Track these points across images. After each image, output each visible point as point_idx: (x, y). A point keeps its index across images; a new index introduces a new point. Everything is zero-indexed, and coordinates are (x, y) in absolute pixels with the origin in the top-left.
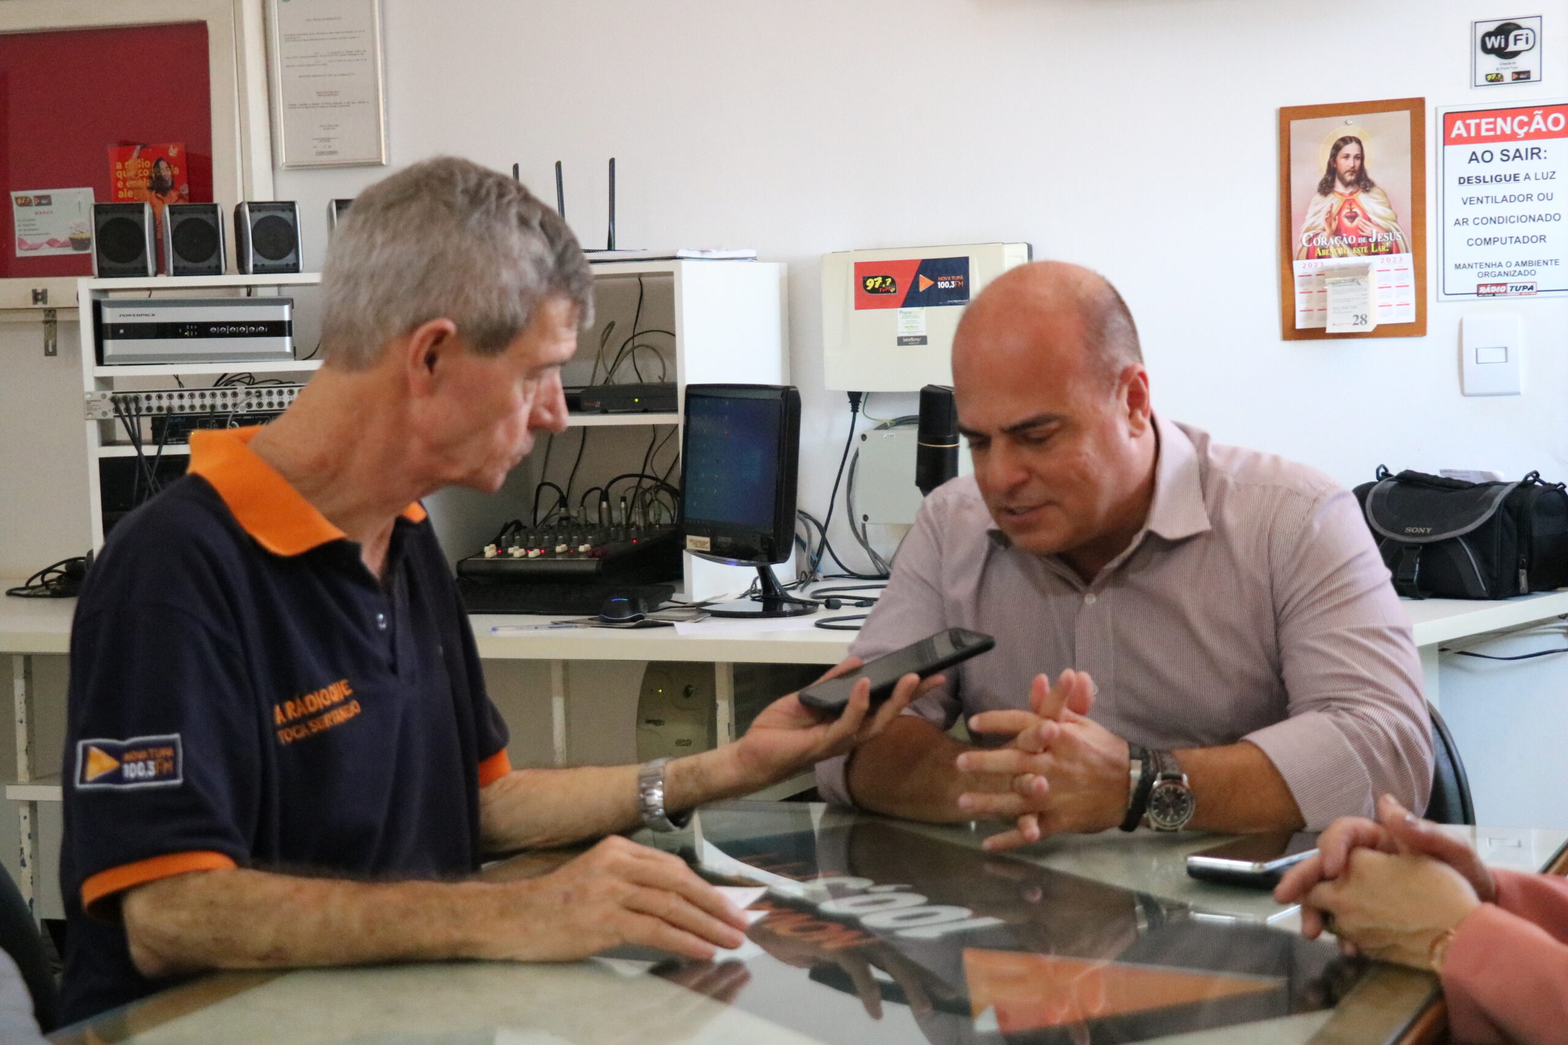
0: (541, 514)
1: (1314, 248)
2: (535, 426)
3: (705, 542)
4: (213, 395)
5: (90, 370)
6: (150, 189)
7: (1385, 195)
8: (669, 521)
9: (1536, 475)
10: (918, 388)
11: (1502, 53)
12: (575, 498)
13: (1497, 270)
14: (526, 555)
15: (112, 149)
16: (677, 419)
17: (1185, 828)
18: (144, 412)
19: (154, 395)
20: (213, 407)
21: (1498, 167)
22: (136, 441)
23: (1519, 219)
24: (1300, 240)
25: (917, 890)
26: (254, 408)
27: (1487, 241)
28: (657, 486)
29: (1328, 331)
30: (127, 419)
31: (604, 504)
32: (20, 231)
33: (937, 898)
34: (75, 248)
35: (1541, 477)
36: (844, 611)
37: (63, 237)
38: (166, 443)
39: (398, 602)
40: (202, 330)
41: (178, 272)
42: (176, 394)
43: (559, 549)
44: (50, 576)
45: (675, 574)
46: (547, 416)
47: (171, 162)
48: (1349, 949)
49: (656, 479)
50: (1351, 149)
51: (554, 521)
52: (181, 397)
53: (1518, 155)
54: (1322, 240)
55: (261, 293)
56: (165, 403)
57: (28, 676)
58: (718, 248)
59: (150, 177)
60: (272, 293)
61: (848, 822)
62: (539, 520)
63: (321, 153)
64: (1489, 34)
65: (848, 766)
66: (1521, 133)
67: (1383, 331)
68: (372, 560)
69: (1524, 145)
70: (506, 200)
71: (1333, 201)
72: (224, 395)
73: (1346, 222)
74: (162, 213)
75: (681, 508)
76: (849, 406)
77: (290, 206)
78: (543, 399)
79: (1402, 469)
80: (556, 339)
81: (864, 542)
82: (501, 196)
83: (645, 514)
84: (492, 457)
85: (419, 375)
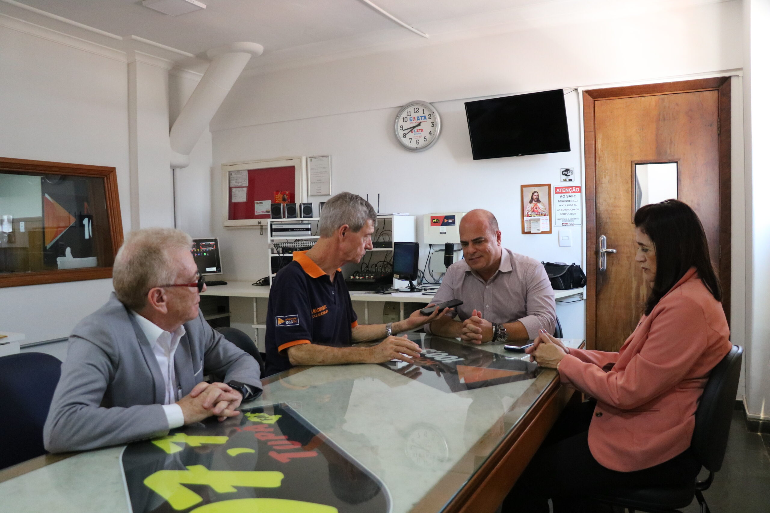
0: (363, 270)
1: (528, 215)
2: (366, 248)
3: (398, 276)
4: (294, 243)
5: (270, 238)
6: (282, 200)
7: (543, 204)
8: (390, 271)
9: (574, 264)
10: (445, 243)
11: (566, 175)
12: (370, 266)
13: (566, 220)
14: (360, 278)
15: (275, 192)
16: (392, 249)
17: (506, 340)
18: (280, 247)
19: (282, 243)
20: (294, 246)
21: (566, 199)
22: (278, 253)
23: (570, 210)
24: (526, 213)
25: (446, 352)
26: (303, 246)
27: (564, 214)
28: (387, 264)
29: (532, 232)
30: (277, 249)
31: (376, 267)
32: (256, 209)
33: (450, 354)
34: (267, 213)
35: (575, 264)
36: (428, 291)
37: (265, 210)
38: (285, 254)
39: (336, 289)
40: (292, 230)
41: (288, 218)
42: (287, 243)
43: (366, 277)
44: (261, 281)
45: (391, 283)
46: (369, 246)
47: (287, 195)
48: (539, 365)
49: (387, 262)
50: (536, 194)
51: (365, 271)
52: (288, 244)
53: (570, 196)
54: (530, 213)
55: (304, 222)
56: (284, 245)
57: (256, 302)
58: (401, 213)
59: (282, 198)
60: (307, 222)
61: (430, 337)
62: (362, 271)
63: (318, 193)
64: (564, 171)
65: (430, 325)
66: (571, 192)
67: (543, 233)
68: (331, 279)
69: (571, 194)
70: (358, 199)
71: (532, 205)
72: (297, 243)
73: (535, 209)
74: (285, 205)
75: (393, 269)
76: (429, 247)
77: (311, 204)
78: (367, 243)
79: (547, 262)
80: (370, 229)
81: (432, 276)
82: (356, 199)
83: (385, 270)
84: (358, 255)
85: (341, 237)
